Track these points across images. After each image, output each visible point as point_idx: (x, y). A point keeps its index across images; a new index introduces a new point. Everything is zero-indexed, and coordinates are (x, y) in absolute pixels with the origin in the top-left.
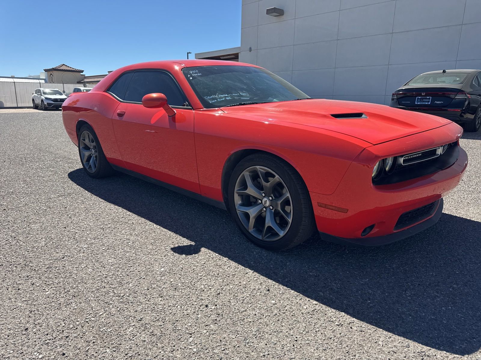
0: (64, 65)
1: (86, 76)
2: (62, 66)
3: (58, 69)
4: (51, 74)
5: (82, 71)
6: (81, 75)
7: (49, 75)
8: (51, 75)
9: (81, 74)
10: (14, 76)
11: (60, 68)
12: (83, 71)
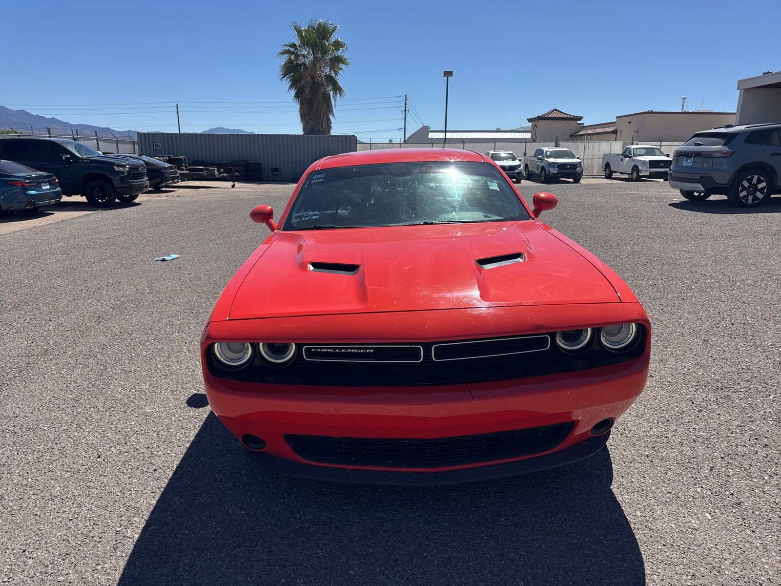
0: (556, 110)
1: (584, 125)
2: (553, 111)
3: (546, 117)
4: (536, 125)
5: (580, 118)
6: (578, 124)
7: (533, 126)
8: (536, 127)
9: (579, 122)
10: (500, 129)
11: (550, 116)
12: (583, 117)
